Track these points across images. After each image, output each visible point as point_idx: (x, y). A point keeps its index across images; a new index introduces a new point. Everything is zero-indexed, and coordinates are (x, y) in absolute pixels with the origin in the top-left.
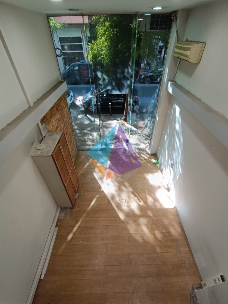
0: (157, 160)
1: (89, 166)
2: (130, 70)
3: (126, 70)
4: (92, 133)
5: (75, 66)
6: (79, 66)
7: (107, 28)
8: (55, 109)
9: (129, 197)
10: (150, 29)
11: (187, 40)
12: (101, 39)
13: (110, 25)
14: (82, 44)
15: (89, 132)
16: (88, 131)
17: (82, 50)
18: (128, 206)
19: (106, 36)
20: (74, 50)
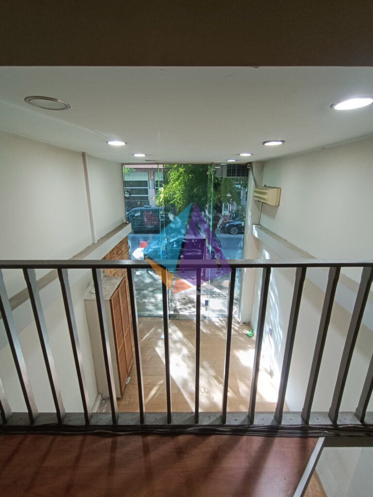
0: (251, 331)
1: (149, 339)
2: (207, 213)
3: (203, 213)
4: (155, 295)
5: (136, 212)
6: (142, 211)
7: (181, 173)
8: (115, 252)
9: (210, 383)
10: (227, 176)
11: (265, 186)
12: (174, 183)
13: (184, 171)
14: (148, 188)
15: (151, 294)
16: (150, 292)
17: (148, 194)
18: (209, 398)
19: (179, 181)
20: (136, 194)
